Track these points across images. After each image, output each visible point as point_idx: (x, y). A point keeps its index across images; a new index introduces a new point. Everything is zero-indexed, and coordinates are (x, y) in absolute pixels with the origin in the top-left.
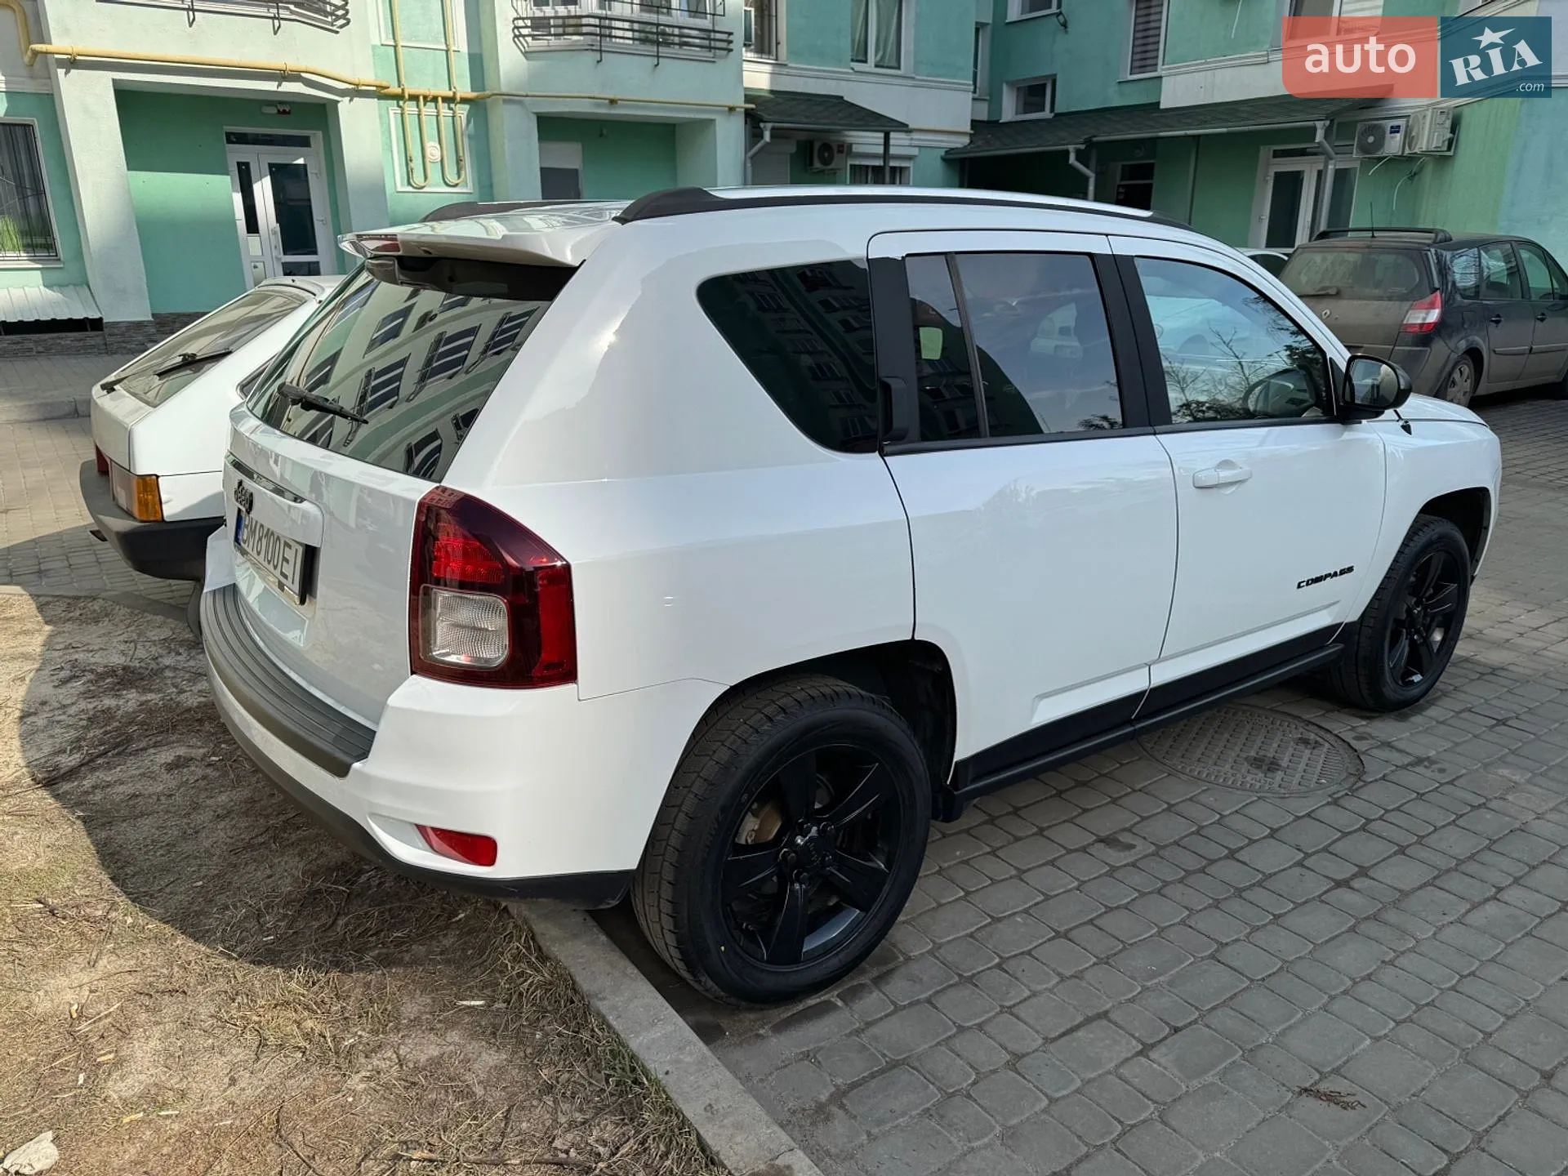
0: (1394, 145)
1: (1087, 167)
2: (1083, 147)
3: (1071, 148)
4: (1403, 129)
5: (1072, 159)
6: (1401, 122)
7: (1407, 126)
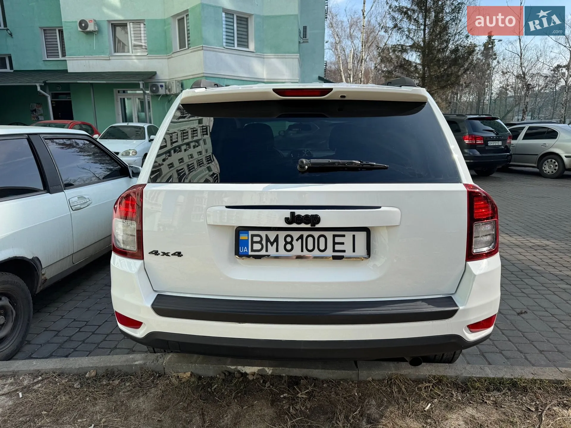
0: (162, 91)
1: (46, 93)
2: (43, 84)
3: (38, 85)
4: (164, 86)
5: (39, 89)
6: (163, 84)
7: (166, 85)
